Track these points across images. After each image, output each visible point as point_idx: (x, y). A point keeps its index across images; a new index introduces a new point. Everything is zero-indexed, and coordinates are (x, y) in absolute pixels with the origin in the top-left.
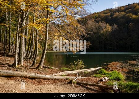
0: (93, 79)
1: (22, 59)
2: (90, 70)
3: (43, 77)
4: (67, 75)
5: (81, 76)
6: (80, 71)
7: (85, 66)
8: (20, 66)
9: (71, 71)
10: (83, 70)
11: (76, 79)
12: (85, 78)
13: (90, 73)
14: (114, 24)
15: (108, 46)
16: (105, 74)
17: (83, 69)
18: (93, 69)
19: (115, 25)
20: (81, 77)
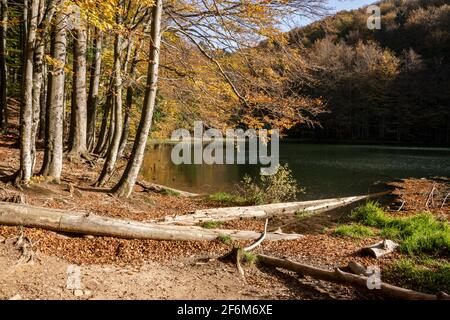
0: (330, 243)
1: (56, 155)
2: (318, 204)
3: (117, 228)
4: (226, 225)
5: (279, 231)
6: (277, 207)
7: (298, 188)
8: (50, 183)
9: (242, 209)
10: (289, 204)
11: (258, 243)
12: (295, 236)
13: (316, 216)
14: (408, 50)
15: (384, 126)
16: (380, 224)
17: (291, 200)
18: (333, 203)
19: (412, 52)
20: (280, 235)
